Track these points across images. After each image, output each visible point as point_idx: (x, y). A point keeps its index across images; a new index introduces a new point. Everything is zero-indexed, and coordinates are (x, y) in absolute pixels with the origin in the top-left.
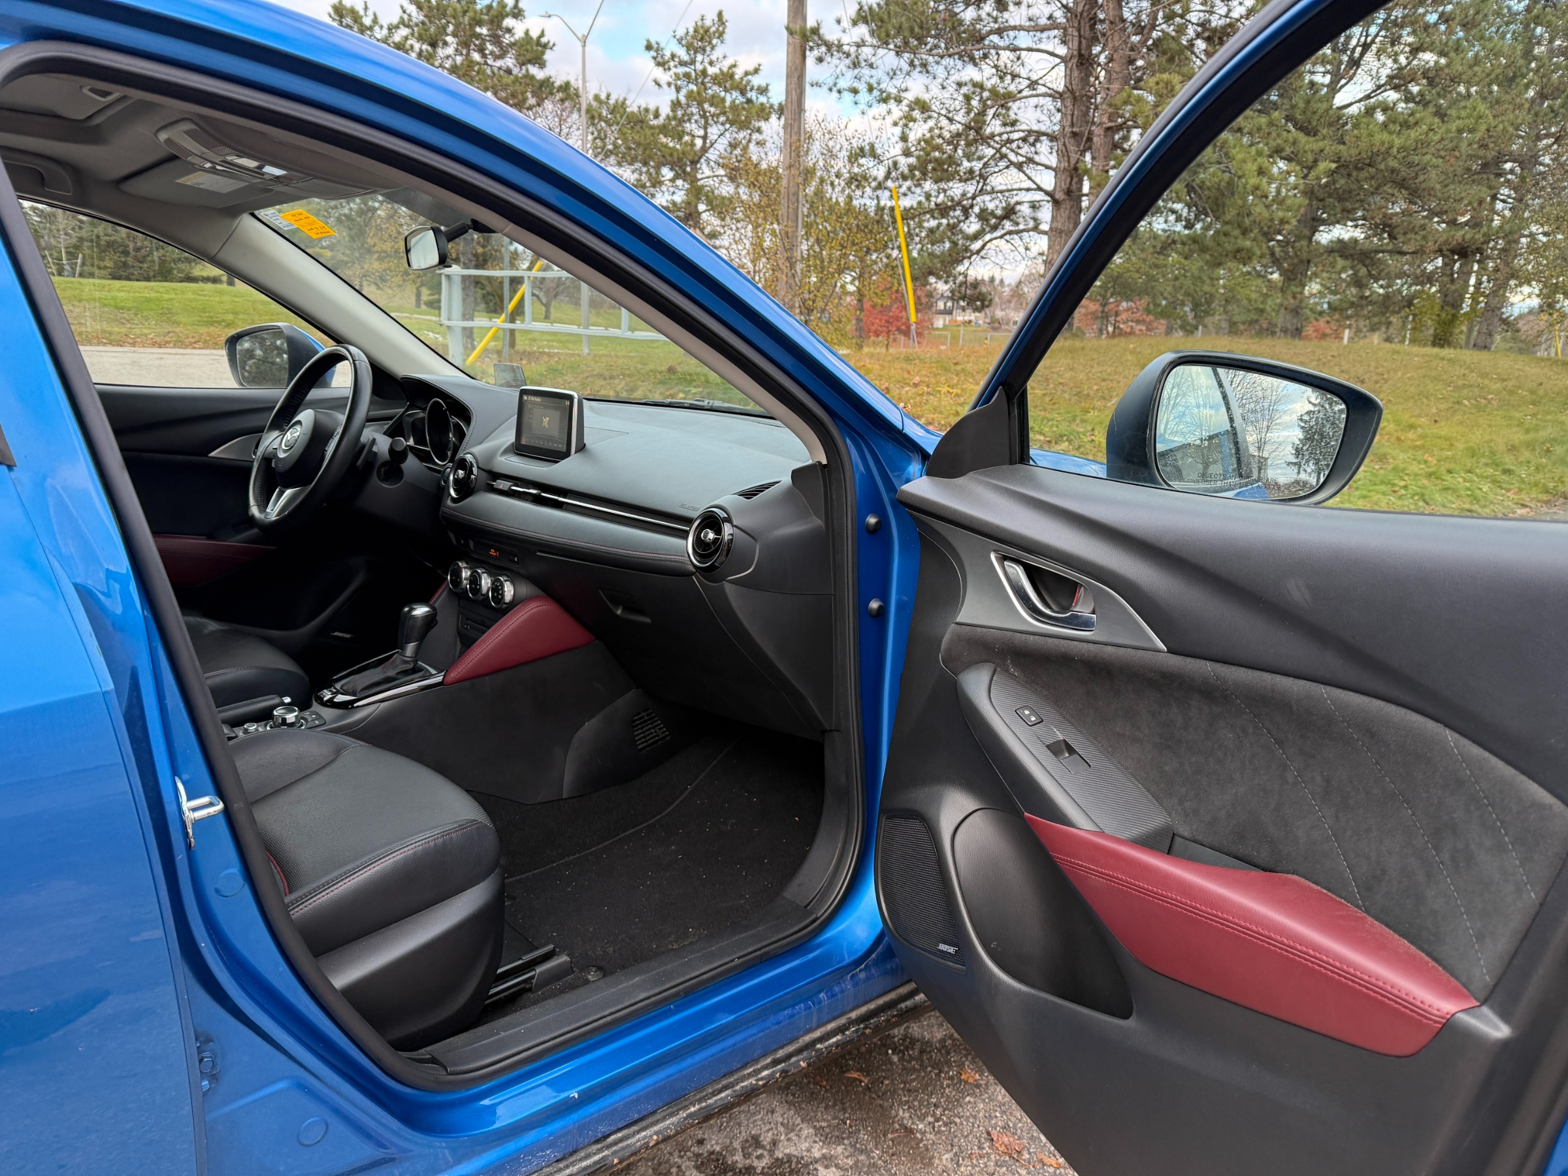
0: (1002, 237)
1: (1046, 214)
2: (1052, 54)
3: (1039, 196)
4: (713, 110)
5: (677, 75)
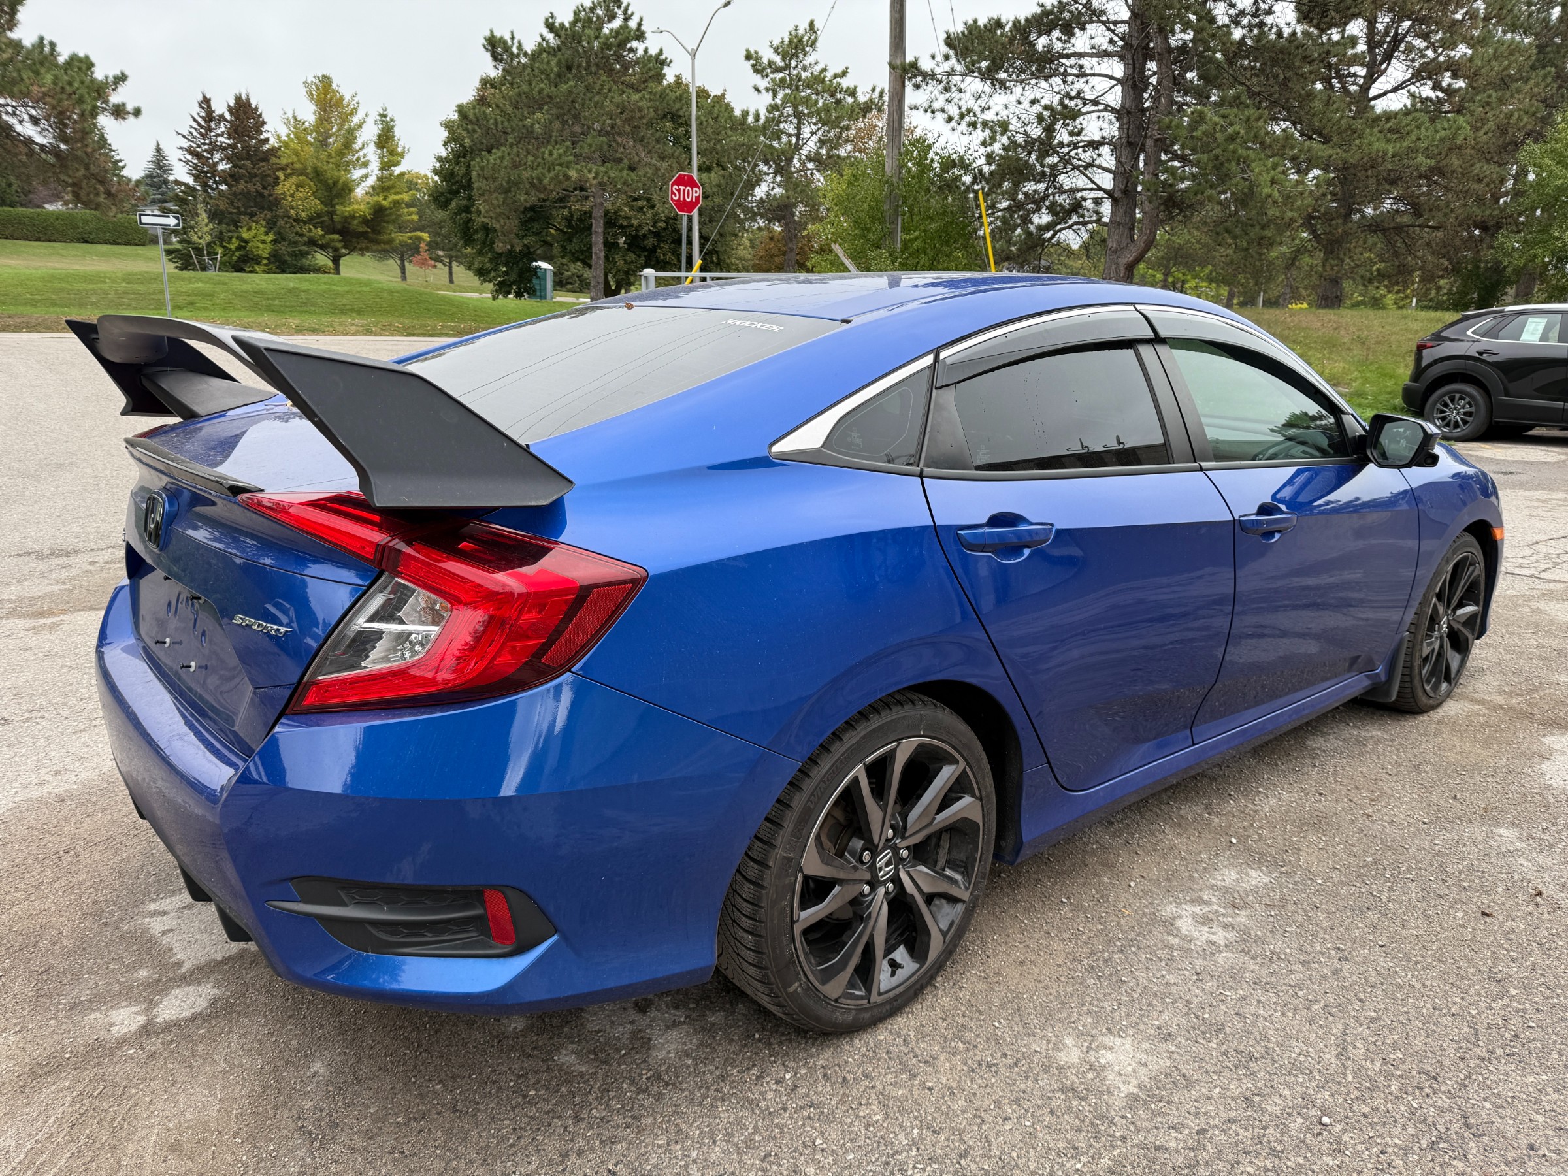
0: (1070, 227)
1: (1106, 208)
2: (1111, 78)
3: (1100, 194)
4: (806, 111)
5: (773, 80)
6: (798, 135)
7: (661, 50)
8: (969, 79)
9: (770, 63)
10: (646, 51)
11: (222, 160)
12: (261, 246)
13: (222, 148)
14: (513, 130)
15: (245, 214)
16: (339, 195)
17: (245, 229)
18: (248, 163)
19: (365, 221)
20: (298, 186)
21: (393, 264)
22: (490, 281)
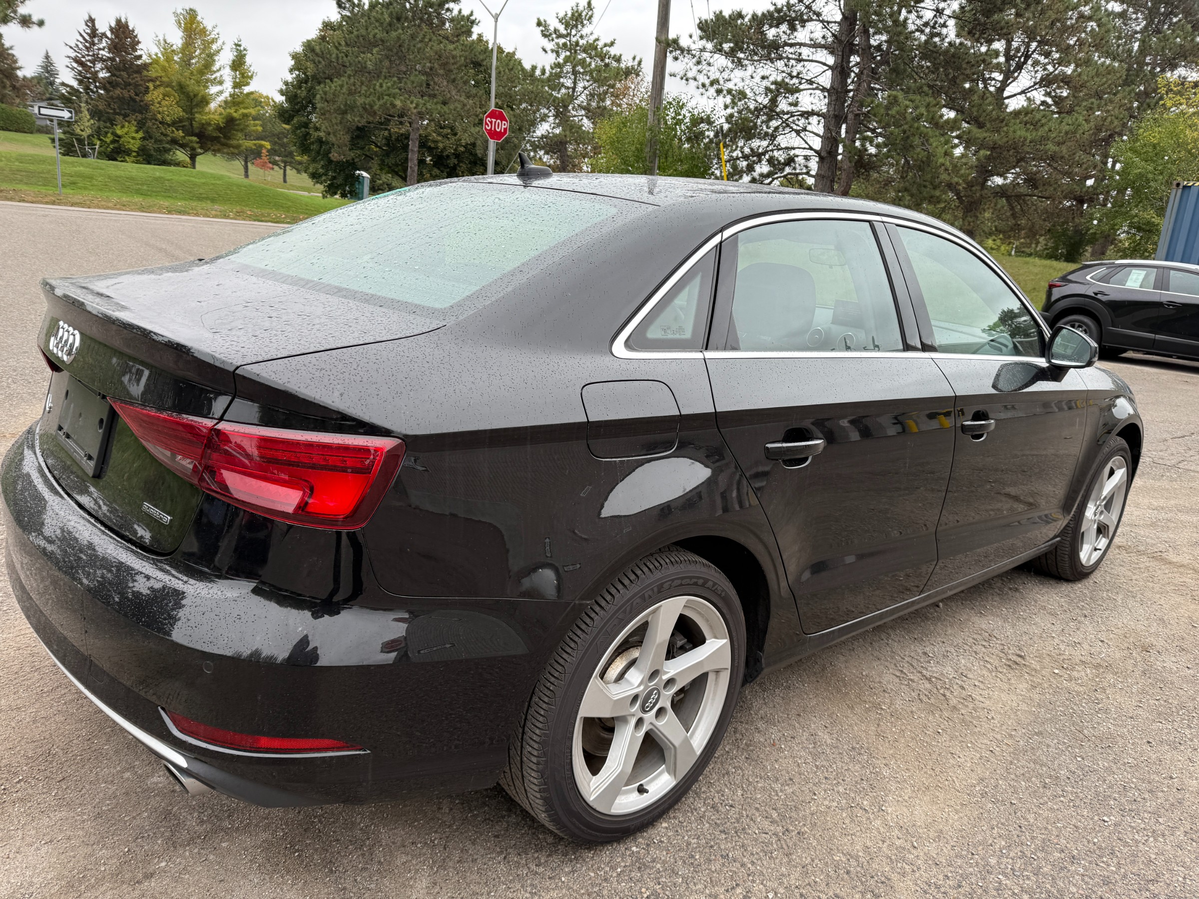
0: (785, 177)
1: (814, 165)
2: (824, 64)
3: (811, 153)
4: (582, 70)
5: (558, 44)
6: (574, 89)
7: (472, 12)
8: (717, 56)
9: (556, 31)
10: (460, 11)
11: (102, 69)
12: (132, 141)
13: (102, 60)
14: (350, 64)
15: (119, 114)
16: (197, 105)
17: (119, 127)
18: (124, 74)
19: (219, 129)
20: (164, 95)
21: (238, 164)
22: (321, 183)
